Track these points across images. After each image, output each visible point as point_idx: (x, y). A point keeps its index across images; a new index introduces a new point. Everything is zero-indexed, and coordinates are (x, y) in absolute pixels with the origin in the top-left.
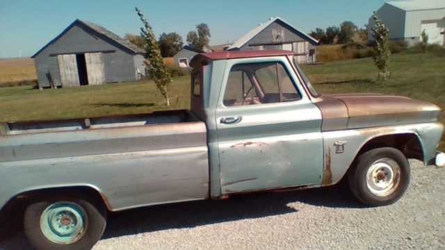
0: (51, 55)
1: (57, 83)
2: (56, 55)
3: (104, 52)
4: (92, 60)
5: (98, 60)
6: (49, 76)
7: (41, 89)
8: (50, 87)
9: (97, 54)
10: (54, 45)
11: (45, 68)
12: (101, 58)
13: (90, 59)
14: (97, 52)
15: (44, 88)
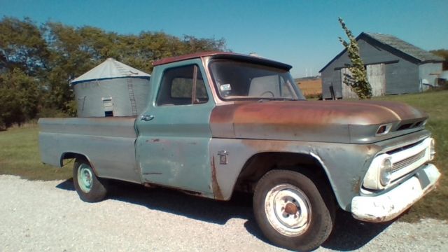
0: (336, 69)
1: (338, 95)
2: (340, 69)
3: (386, 63)
4: (373, 71)
5: (380, 71)
6: (331, 89)
7: (324, 100)
8: (331, 99)
9: (379, 65)
10: (339, 60)
11: (329, 81)
12: (382, 69)
13: (371, 71)
14: (380, 63)
15: (326, 99)
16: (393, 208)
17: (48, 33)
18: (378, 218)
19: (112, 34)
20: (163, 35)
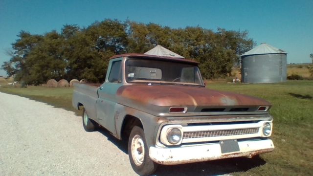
16: (172, 158)
17: (128, 28)
18: (159, 161)
19: (167, 28)
20: (199, 29)
